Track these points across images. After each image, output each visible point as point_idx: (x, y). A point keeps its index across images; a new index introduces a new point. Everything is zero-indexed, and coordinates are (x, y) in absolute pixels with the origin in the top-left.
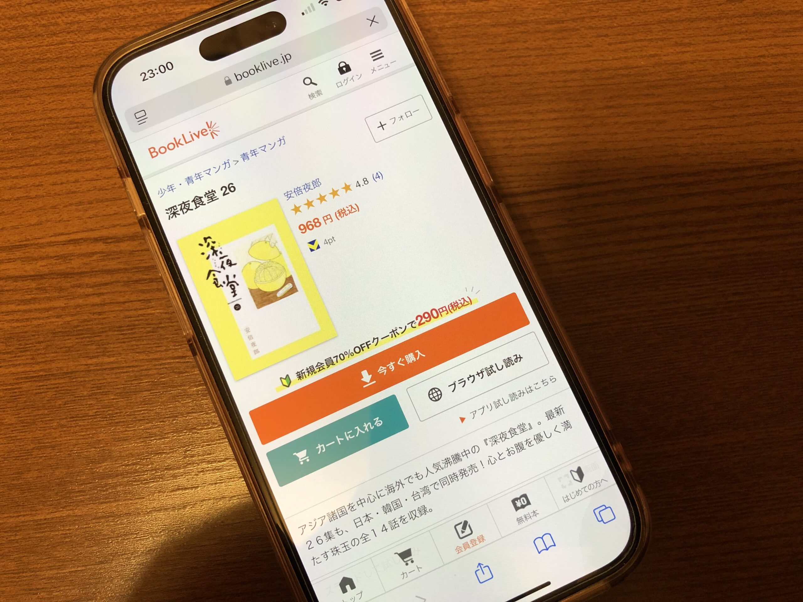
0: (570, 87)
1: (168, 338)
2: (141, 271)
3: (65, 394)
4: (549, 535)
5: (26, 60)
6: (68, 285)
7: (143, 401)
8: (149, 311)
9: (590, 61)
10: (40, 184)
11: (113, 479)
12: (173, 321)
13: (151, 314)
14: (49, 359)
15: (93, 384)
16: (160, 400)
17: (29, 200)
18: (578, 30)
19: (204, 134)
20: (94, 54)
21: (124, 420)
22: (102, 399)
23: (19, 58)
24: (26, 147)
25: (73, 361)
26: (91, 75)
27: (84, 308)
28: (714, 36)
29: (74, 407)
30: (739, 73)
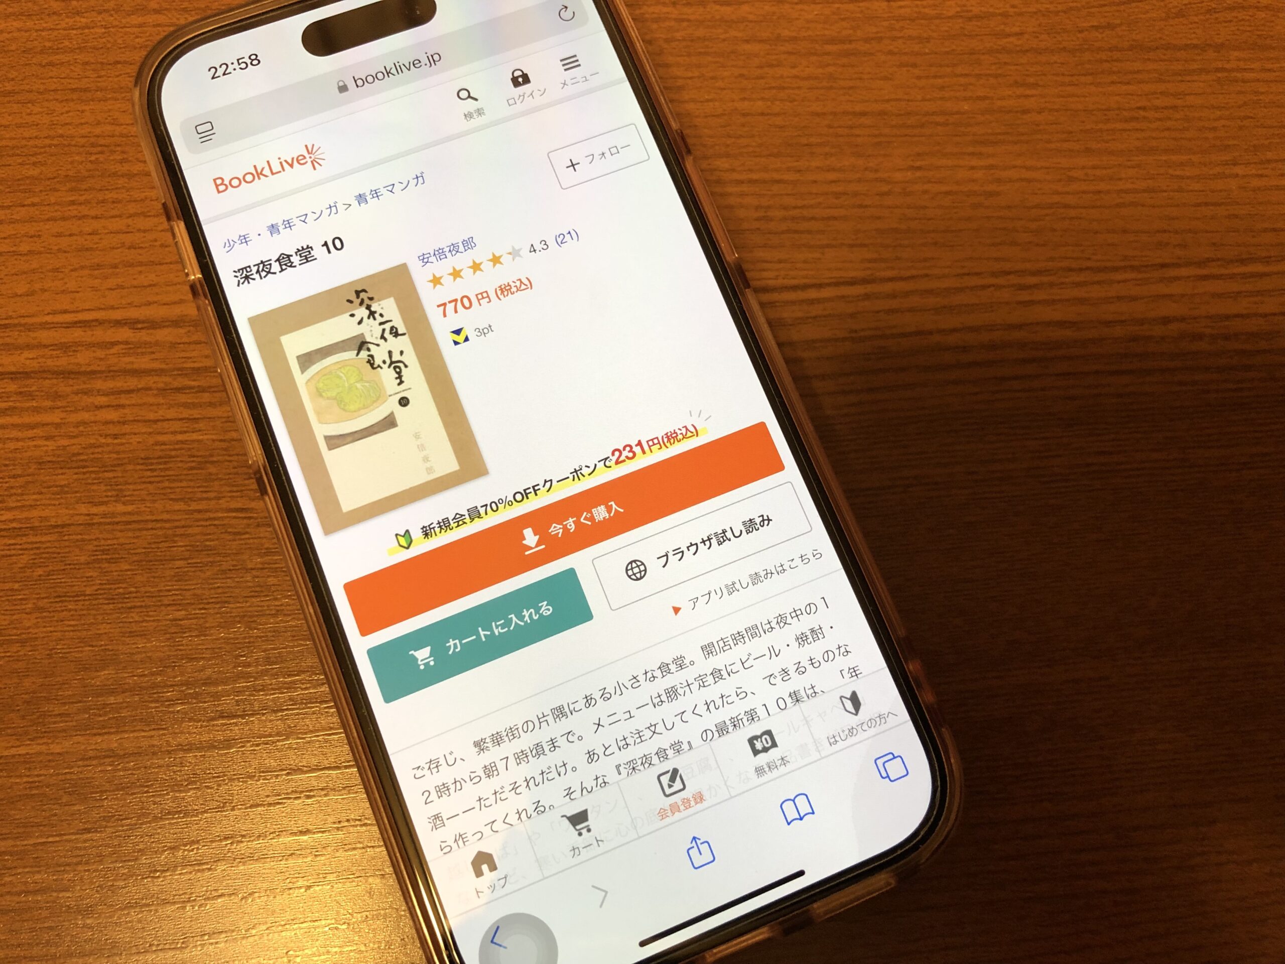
0: (858, 136)
1: (221, 479)
2: (186, 374)
3: (49, 558)
4: (805, 797)
5: (31, 49)
6: (69, 389)
7: (174, 576)
8: (195, 436)
9: (888, 101)
10: (37, 234)
11: (118, 697)
12: (232, 453)
13: (198, 441)
14: (27, 503)
15: (97, 546)
16: (202, 575)
17: (16, 257)
18: (871, 54)
19: (302, 162)
20: (138, 46)
21: (143, 604)
22: (109, 570)
23: (19, 44)
24: (19, 177)
25: (67, 508)
26: (129, 77)
27: (90, 426)
28: (1072, 75)
29: (63, 580)
30: (1107, 130)
